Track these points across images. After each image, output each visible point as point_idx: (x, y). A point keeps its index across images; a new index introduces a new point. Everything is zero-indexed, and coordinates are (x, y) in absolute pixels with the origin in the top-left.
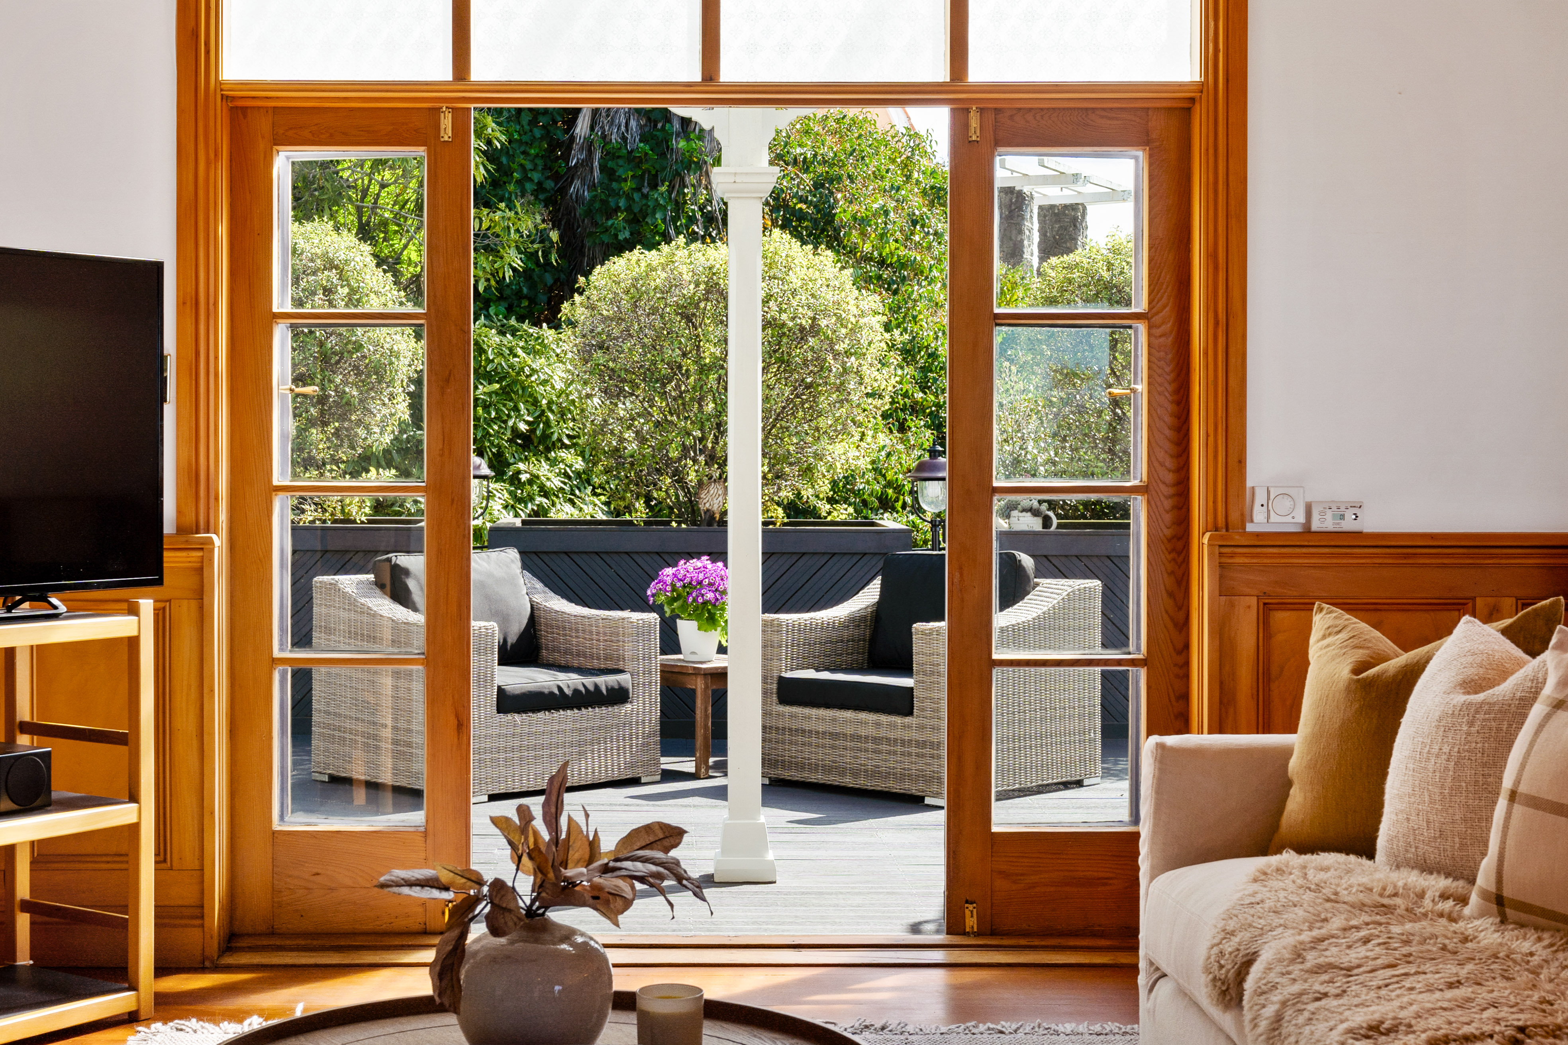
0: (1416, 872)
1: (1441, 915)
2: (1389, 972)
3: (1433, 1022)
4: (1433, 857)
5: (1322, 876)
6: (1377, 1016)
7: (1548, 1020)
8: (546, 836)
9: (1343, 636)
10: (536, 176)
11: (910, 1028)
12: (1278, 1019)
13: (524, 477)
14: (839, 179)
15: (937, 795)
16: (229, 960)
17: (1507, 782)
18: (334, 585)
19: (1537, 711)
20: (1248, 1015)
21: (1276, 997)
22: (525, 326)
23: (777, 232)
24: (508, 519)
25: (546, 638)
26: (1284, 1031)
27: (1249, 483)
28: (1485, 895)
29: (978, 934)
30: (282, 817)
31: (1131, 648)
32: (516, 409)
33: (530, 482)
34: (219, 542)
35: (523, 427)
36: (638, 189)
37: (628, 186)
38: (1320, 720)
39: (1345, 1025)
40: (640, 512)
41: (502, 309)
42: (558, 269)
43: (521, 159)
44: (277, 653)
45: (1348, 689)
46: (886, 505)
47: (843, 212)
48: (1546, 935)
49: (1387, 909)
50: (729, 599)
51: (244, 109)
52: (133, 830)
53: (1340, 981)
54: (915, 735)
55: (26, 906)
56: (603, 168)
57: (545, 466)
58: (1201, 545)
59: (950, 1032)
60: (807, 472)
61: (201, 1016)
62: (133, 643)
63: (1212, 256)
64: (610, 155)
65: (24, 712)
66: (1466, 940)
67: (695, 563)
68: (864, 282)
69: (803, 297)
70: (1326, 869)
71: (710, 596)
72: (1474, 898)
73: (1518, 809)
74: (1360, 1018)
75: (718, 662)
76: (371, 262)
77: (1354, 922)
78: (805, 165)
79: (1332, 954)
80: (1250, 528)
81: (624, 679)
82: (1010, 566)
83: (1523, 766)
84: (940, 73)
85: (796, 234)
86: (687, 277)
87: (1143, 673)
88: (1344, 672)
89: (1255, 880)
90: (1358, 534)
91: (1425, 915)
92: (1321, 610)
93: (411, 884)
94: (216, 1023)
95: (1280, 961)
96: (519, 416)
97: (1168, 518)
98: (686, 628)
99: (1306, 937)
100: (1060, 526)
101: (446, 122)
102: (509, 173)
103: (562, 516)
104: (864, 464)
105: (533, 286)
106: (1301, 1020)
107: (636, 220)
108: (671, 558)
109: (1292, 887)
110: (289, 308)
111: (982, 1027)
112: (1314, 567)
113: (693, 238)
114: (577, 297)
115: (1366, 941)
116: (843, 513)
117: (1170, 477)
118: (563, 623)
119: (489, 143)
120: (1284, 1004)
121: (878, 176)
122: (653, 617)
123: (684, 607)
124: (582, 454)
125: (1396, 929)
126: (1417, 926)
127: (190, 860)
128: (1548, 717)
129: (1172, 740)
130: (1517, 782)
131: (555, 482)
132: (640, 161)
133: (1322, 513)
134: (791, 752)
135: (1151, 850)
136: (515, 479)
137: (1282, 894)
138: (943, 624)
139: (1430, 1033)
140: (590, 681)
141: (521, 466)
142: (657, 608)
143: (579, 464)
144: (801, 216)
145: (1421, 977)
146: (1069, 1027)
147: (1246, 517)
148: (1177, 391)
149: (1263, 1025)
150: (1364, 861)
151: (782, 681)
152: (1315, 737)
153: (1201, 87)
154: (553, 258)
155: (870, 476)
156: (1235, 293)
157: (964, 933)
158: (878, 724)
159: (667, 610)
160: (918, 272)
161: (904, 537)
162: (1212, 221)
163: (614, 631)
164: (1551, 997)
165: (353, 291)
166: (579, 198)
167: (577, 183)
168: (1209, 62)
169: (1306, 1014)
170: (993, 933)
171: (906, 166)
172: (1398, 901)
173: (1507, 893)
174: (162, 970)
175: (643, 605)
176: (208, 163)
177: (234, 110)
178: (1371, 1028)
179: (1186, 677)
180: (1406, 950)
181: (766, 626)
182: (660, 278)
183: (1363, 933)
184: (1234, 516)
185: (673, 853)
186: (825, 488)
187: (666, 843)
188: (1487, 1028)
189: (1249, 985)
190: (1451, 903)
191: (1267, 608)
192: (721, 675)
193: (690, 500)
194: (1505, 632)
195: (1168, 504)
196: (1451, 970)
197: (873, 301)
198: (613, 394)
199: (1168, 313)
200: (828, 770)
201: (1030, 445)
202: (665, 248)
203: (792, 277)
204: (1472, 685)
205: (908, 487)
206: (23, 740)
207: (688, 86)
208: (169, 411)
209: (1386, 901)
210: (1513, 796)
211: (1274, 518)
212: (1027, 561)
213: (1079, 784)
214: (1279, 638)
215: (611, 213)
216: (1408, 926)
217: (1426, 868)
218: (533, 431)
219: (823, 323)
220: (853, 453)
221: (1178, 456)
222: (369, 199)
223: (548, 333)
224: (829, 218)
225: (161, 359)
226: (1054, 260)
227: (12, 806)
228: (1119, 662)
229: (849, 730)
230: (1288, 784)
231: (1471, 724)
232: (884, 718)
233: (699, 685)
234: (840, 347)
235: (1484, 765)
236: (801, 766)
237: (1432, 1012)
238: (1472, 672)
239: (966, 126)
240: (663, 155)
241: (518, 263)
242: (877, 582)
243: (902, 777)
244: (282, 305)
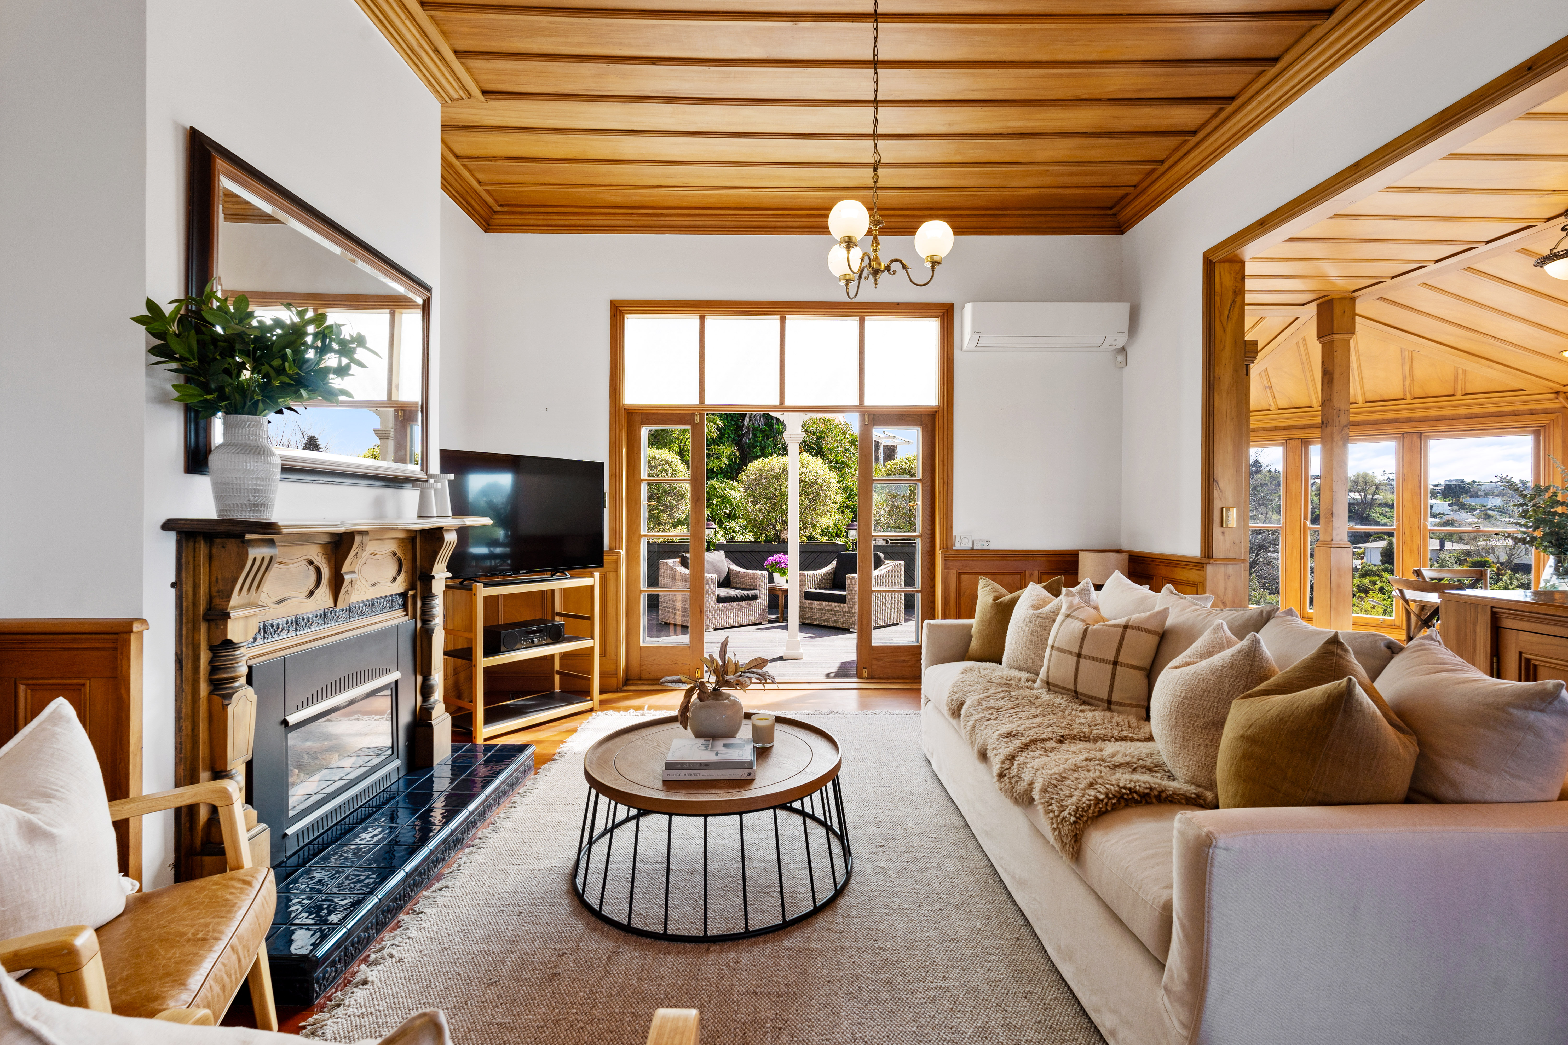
0: (1017, 671)
1: (1027, 687)
2: (1012, 711)
3: (1032, 732)
4: (1023, 666)
5: (986, 672)
6: (1010, 729)
7: (1071, 733)
8: (720, 662)
9: (989, 587)
10: (732, 436)
11: (846, 713)
12: (974, 727)
13: (728, 527)
14: (824, 437)
15: (853, 628)
16: (625, 688)
17: (1050, 642)
18: (666, 563)
19: (1060, 618)
20: (962, 724)
21: (973, 719)
22: (729, 481)
23: (805, 453)
24: (723, 541)
25: (733, 579)
26: (976, 732)
27: (954, 534)
28: (1042, 681)
29: (867, 678)
30: (644, 642)
31: (916, 586)
32: (726, 506)
33: (730, 529)
34: (623, 553)
35: (728, 512)
36: (763, 440)
37: (760, 439)
38: (982, 616)
39: (999, 732)
40: (763, 538)
41: (722, 476)
42: (739, 464)
43: (728, 431)
44: (642, 589)
45: (992, 606)
46: (837, 535)
47: (825, 447)
48: (1065, 696)
49: (1009, 685)
50: (789, 566)
51: (632, 413)
52: (592, 648)
53: (995, 713)
54: (847, 610)
55: (558, 672)
56: (753, 434)
57: (734, 524)
58: (939, 554)
59: (858, 714)
60: (814, 526)
61: (614, 709)
62: (592, 587)
63: (942, 461)
64: (755, 429)
65: (558, 608)
66: (1037, 698)
67: (778, 555)
68: (831, 468)
69: (812, 473)
70: (986, 669)
71: (783, 566)
72: (1038, 681)
73: (1054, 652)
74: (1004, 729)
75: (785, 586)
76: (680, 462)
77: (998, 691)
78: (814, 433)
79: (992, 703)
80: (954, 548)
81: (756, 592)
82: (878, 558)
83: (1056, 637)
84: (857, 403)
85: (811, 454)
86: (777, 467)
87: (920, 594)
88: (990, 600)
89: (963, 673)
90: (989, 550)
91: (1022, 687)
92: (981, 578)
93: (671, 682)
94: (619, 712)
95: (974, 705)
96: (727, 509)
97: (928, 545)
98: (776, 576)
99: (982, 696)
100: (891, 543)
101: (697, 418)
102: (724, 435)
103: (740, 540)
104: (831, 524)
105: (731, 469)
106: (982, 728)
107: (763, 449)
108: (772, 553)
109: (975, 676)
110: (646, 477)
111: (869, 712)
112: (975, 561)
113: (779, 454)
114: (743, 473)
115: (1003, 698)
116: (825, 539)
117: (929, 532)
118: (737, 574)
119: (718, 426)
120: (976, 721)
121: (836, 436)
122: (766, 573)
123: (775, 569)
124: (746, 520)
125: (1013, 693)
126: (1020, 692)
127: (613, 656)
128: (1064, 620)
129: (932, 622)
130: (1054, 642)
131: (737, 529)
132: (764, 431)
133: (977, 543)
134: (808, 614)
135: (926, 658)
136: (725, 528)
137: (972, 679)
138: (856, 575)
139: (1030, 737)
140: (746, 593)
141: (727, 524)
142: (767, 570)
143: (745, 523)
144: (813, 448)
145: (1024, 713)
146: (897, 712)
147: (953, 545)
148: (931, 504)
149: (968, 728)
150: (998, 665)
151: (805, 592)
152: (981, 622)
153: (939, 407)
154: (738, 461)
155: (833, 527)
156: (950, 473)
157: (863, 678)
158: (835, 606)
159: (770, 570)
160: (848, 465)
161: (844, 547)
162: (942, 449)
163: (754, 577)
164: (1071, 723)
165: (674, 471)
166: (746, 443)
167: (745, 438)
168: (942, 399)
169: (984, 726)
170: (872, 678)
171: (844, 433)
172: (1012, 682)
173: (1050, 681)
174: (601, 692)
175: (763, 569)
176: (620, 431)
177: (628, 413)
178: (1008, 734)
179: (934, 596)
180: (1017, 702)
181: (800, 575)
182: (768, 467)
183: (1002, 695)
184: (949, 545)
185: (765, 669)
186: (819, 531)
187: (762, 665)
188: (1050, 736)
189: (963, 712)
190: (1030, 683)
191: (960, 574)
192: (786, 591)
193: (777, 534)
194: (1044, 587)
195: (928, 540)
196: (1034, 710)
197: (834, 474)
198: (755, 502)
199: (928, 479)
200: (820, 620)
201: (882, 518)
202: (770, 458)
203: (809, 467)
204: (1036, 607)
205: (845, 530)
206: (557, 618)
207: (775, 406)
208: (606, 511)
209: (1008, 682)
210: (1052, 647)
211: (962, 545)
212: (882, 555)
213: (897, 624)
214: (963, 584)
215: (755, 447)
216: (1017, 692)
217: (1021, 669)
218: (730, 513)
219: (819, 481)
220: (828, 521)
221: (931, 525)
222: (683, 443)
223: (735, 483)
224: (821, 448)
225: (603, 494)
226: (889, 462)
227: (551, 641)
228: (912, 591)
229: (826, 608)
230: (971, 637)
231: (1036, 621)
232: (837, 604)
233: (780, 594)
234: (824, 488)
235: (1041, 635)
236: (811, 619)
237: (1030, 728)
238: (1035, 602)
239: (864, 419)
240: (771, 430)
241: (727, 463)
242: (835, 561)
243: (842, 623)
244: (644, 476)
